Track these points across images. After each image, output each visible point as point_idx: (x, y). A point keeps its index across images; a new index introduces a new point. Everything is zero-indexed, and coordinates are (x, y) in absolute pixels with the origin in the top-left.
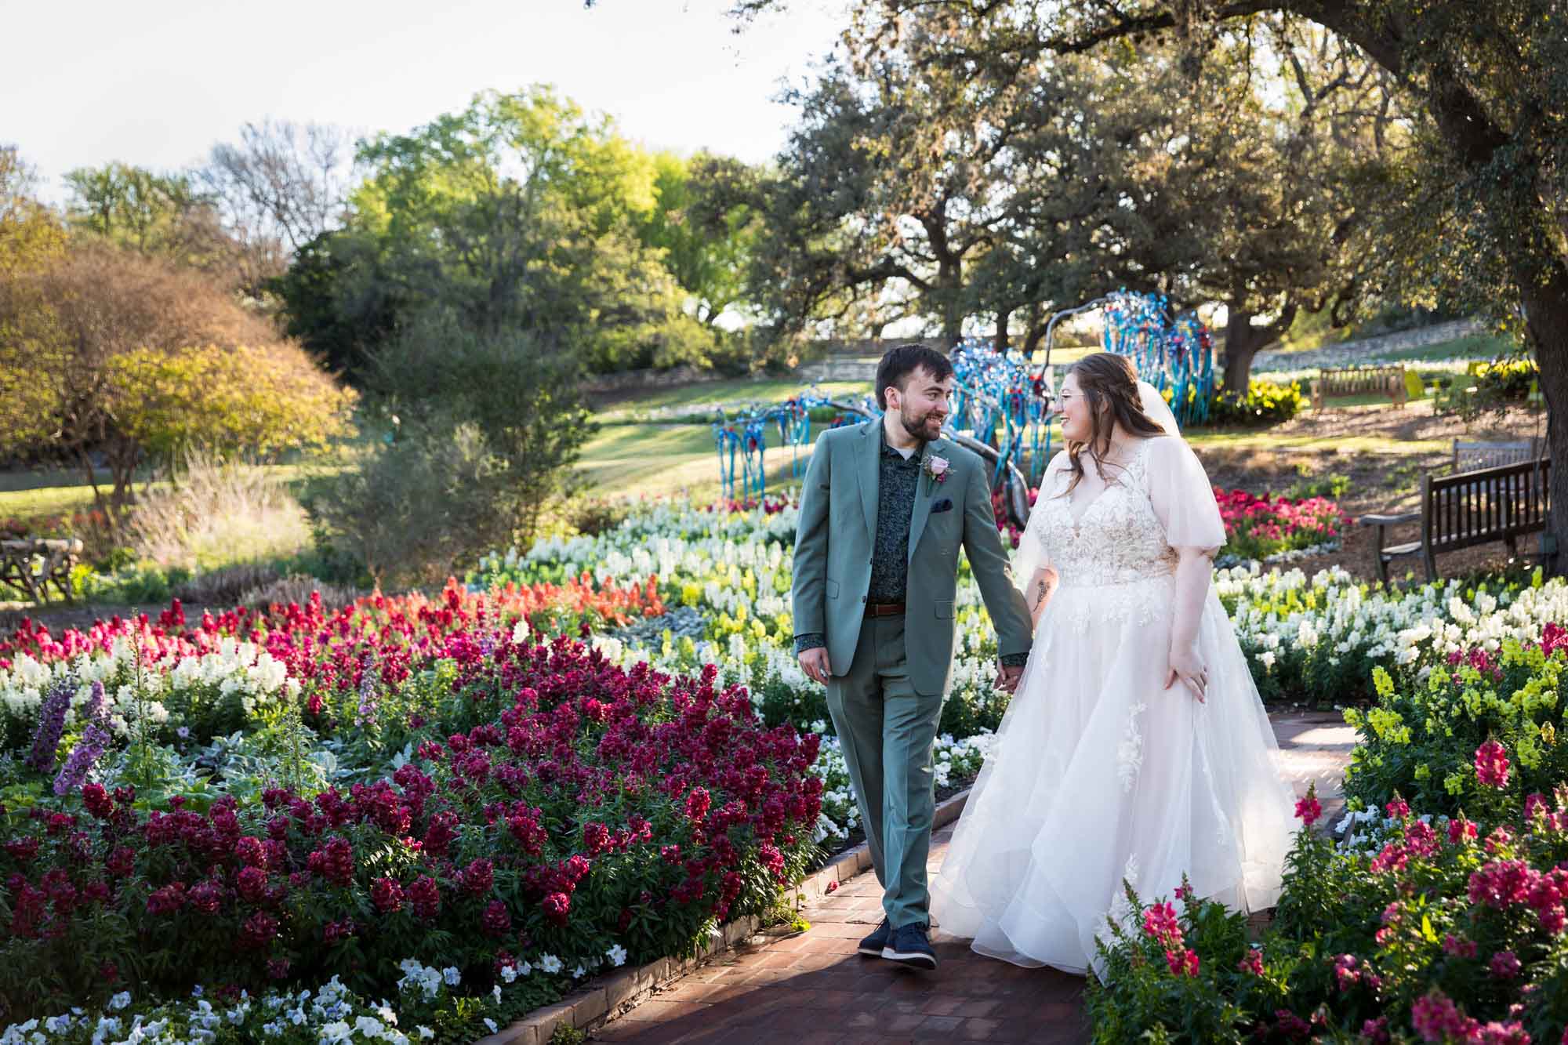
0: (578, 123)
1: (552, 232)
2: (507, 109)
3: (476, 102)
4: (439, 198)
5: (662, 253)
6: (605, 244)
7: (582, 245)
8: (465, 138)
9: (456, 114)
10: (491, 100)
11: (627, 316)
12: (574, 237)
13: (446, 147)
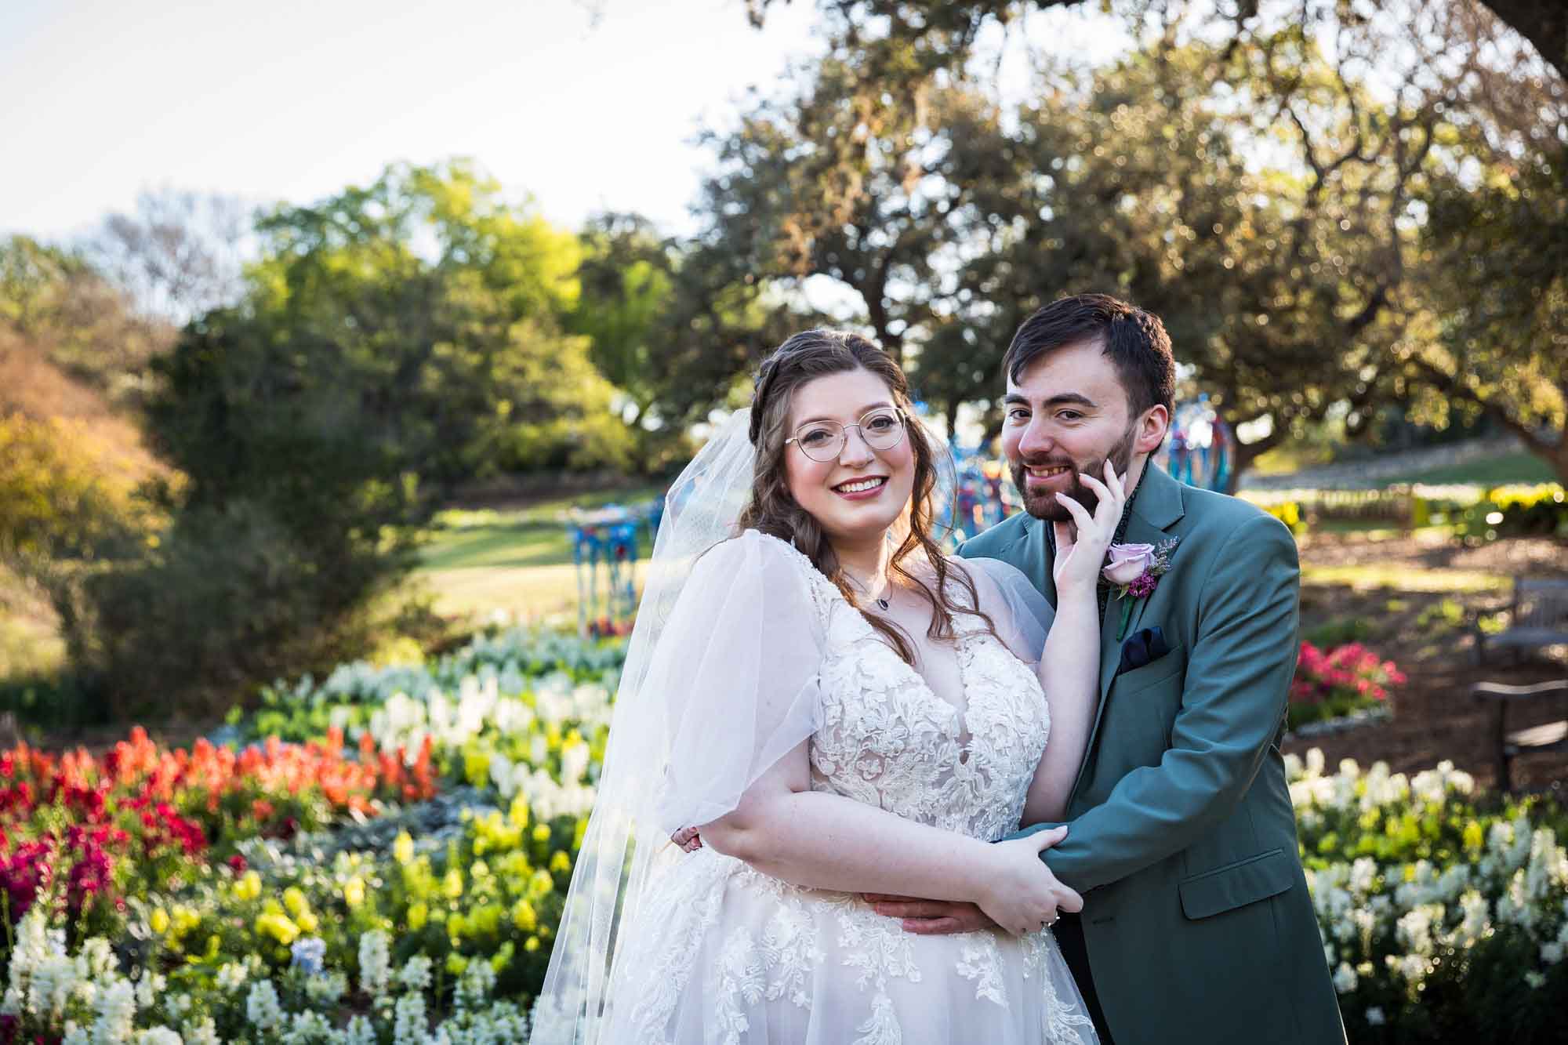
0: (497, 199)
1: (464, 314)
2: (422, 181)
3: (388, 171)
4: (343, 275)
5: (583, 342)
6: (522, 332)
7: (496, 330)
8: (374, 210)
9: (365, 184)
10: (402, 173)
11: (541, 410)
12: (488, 320)
13: (353, 217)
